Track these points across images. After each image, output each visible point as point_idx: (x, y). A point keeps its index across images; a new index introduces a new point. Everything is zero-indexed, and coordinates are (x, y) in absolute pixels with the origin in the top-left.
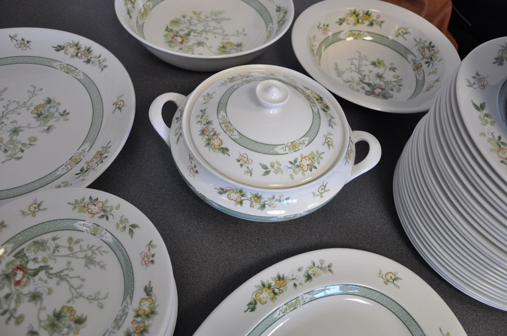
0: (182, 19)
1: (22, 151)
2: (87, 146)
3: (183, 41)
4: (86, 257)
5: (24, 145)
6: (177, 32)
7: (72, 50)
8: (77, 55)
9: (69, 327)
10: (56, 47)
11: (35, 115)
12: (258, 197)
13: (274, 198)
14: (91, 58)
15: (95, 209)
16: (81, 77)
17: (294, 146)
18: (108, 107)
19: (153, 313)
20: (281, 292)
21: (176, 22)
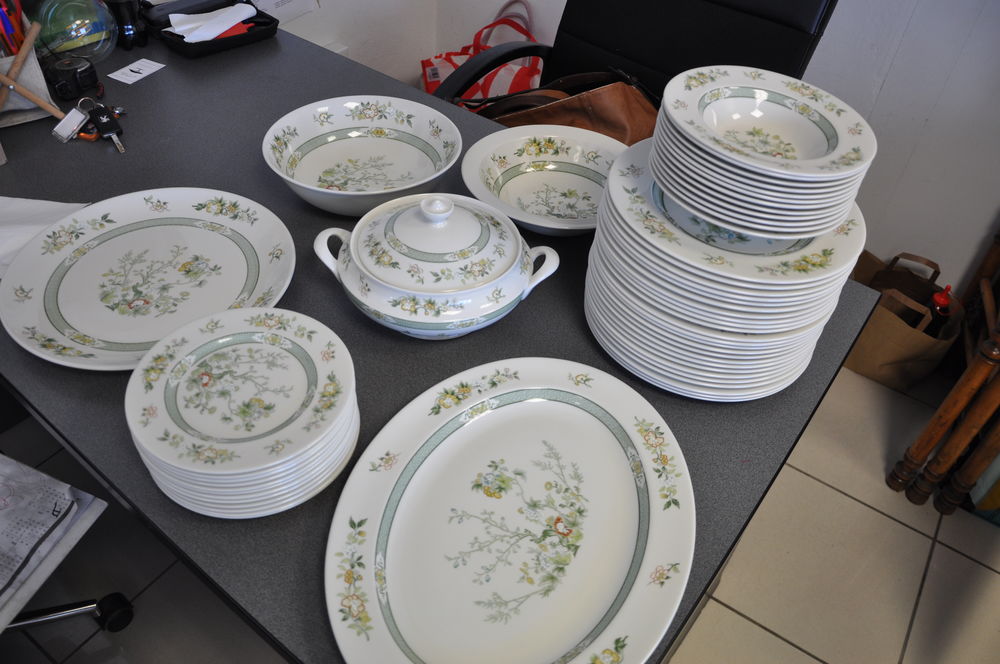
0: (336, 168)
1: (175, 305)
2: (245, 295)
4: (267, 362)
5: (176, 300)
6: (333, 182)
7: (215, 208)
9: (259, 412)
10: (196, 206)
11: (183, 273)
12: (431, 303)
13: (447, 302)
14: (238, 214)
15: (272, 323)
16: (229, 233)
17: (463, 254)
18: (264, 259)
19: (337, 392)
20: (465, 397)
21: (329, 172)
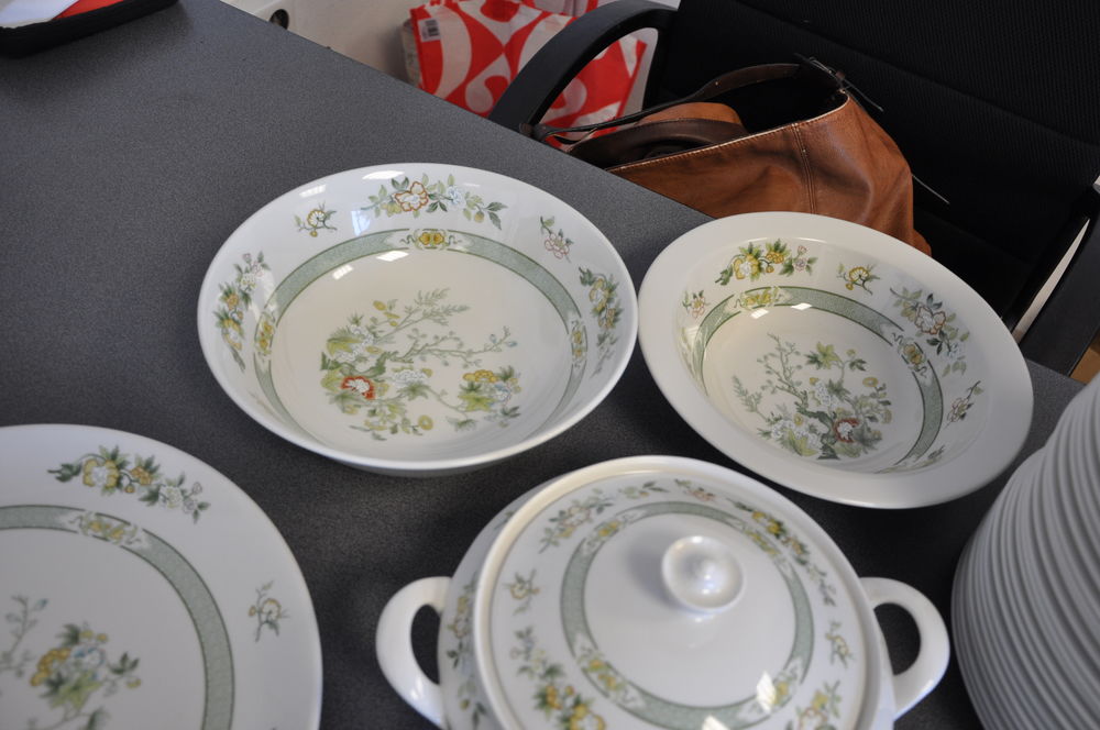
0: (353, 327)
3: (371, 389)
6: (352, 367)
7: (103, 473)
8: (118, 484)
10: (58, 472)
11: (44, 689)
14: (158, 489)
16: (144, 544)
18: (240, 627)
21: (340, 339)
